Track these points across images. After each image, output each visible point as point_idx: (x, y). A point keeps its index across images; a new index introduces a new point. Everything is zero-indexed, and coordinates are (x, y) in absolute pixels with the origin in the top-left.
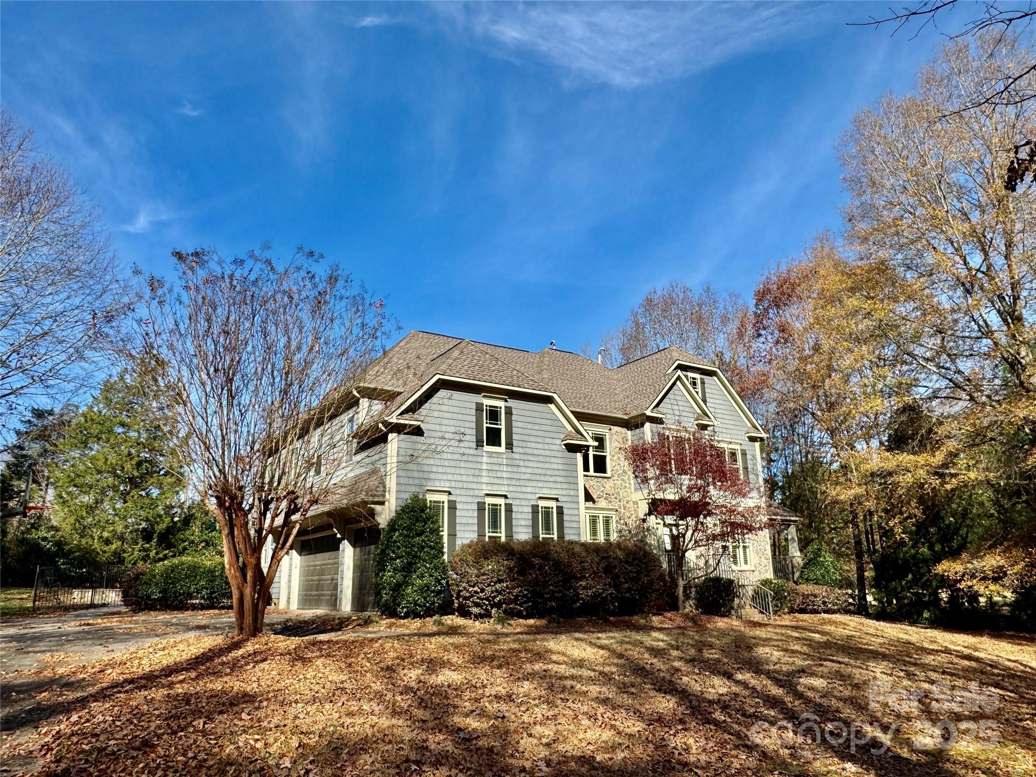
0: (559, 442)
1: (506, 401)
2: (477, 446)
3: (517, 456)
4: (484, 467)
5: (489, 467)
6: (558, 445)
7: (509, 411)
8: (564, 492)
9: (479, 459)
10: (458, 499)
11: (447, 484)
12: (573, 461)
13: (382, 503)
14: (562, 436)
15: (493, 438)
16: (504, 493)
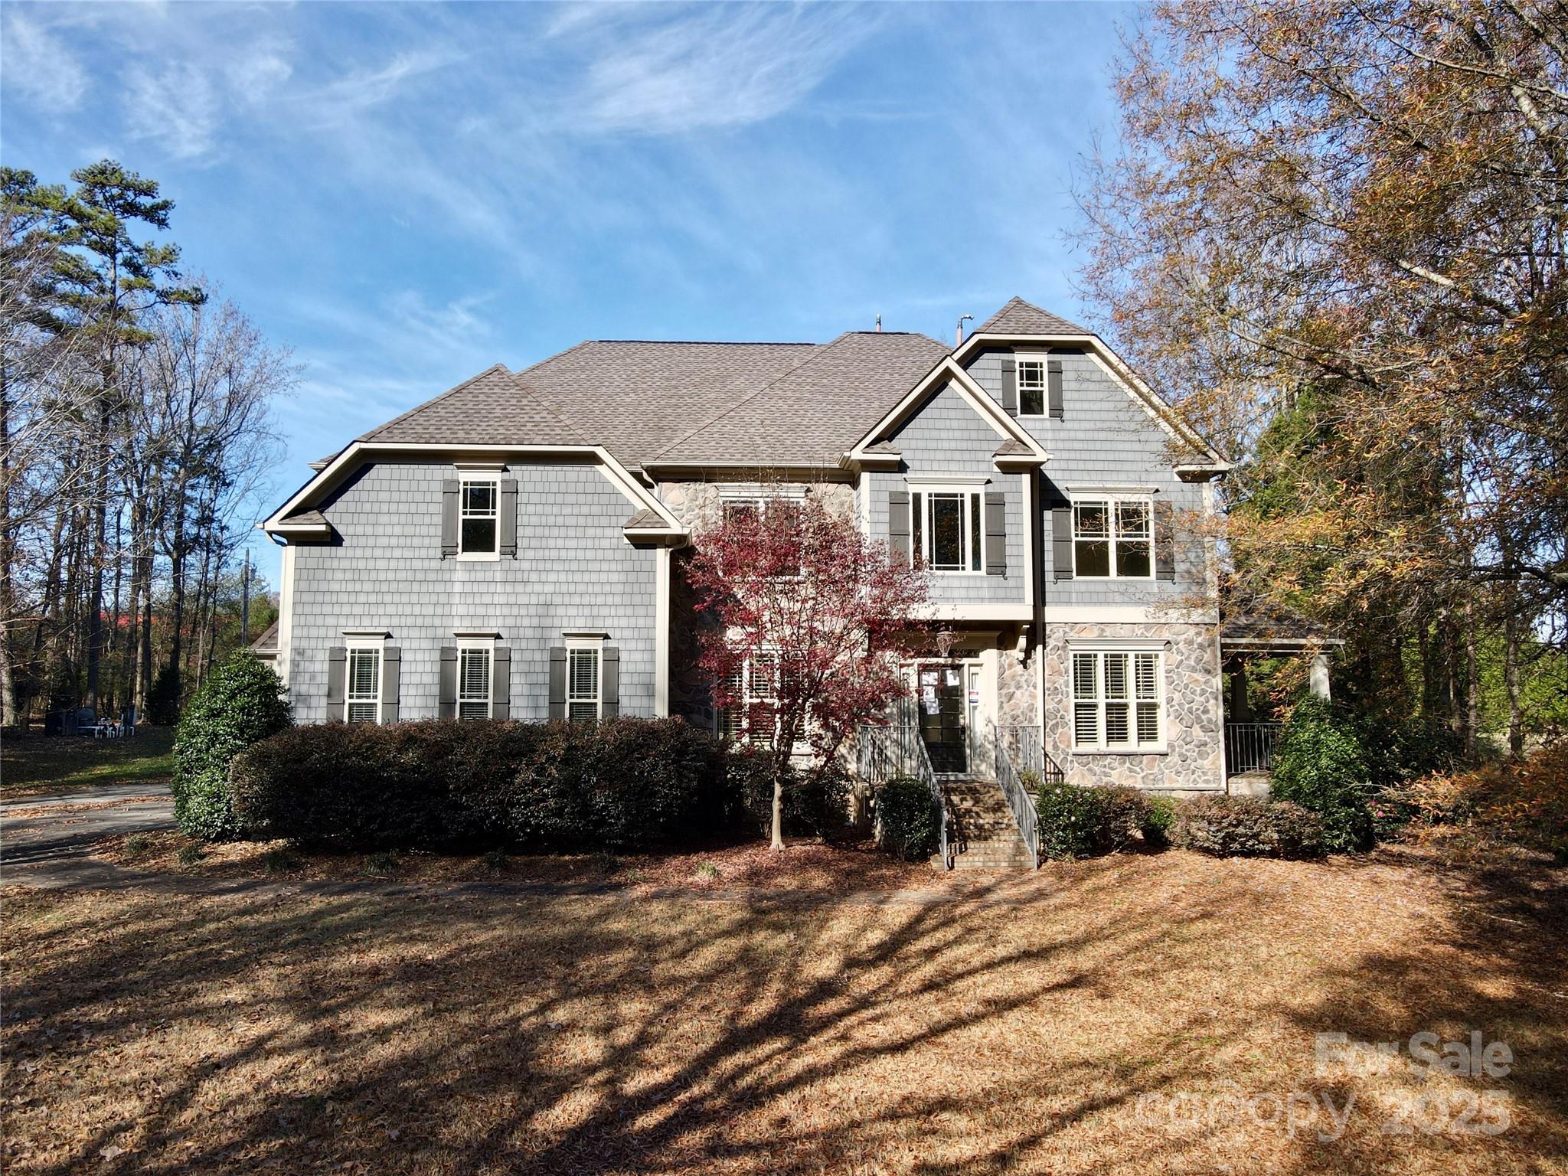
0: (618, 532)
1: (505, 470)
2: (444, 555)
3: (526, 565)
4: (458, 588)
5: (468, 588)
6: (616, 537)
7: (512, 490)
8: (623, 622)
9: (446, 577)
10: (405, 645)
11: (385, 621)
12: (646, 566)
13: (273, 657)
14: (624, 521)
15: (478, 537)
16: (495, 631)
